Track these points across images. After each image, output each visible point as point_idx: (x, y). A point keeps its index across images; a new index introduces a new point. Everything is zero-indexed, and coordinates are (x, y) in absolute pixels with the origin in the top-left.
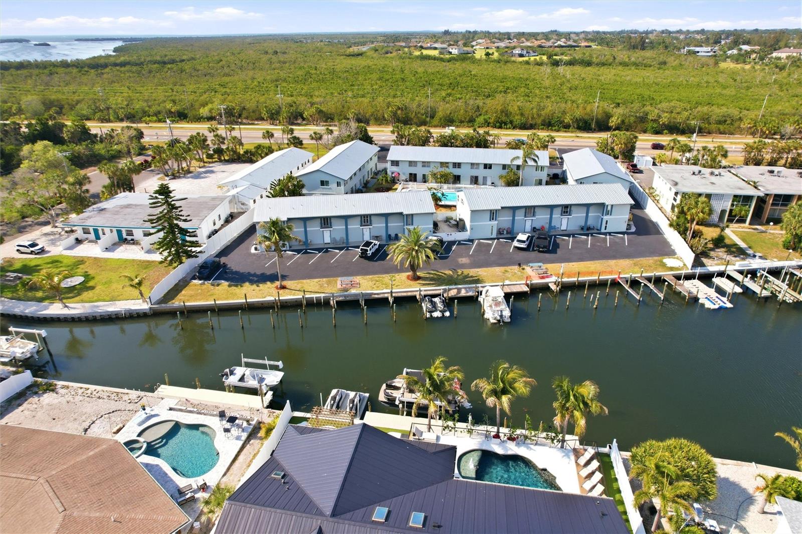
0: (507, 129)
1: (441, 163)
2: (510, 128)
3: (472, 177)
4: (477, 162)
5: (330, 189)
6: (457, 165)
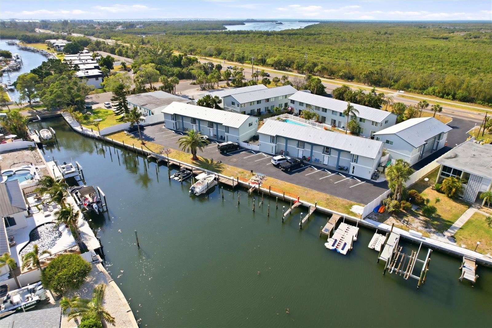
0: (447, 99)
1: (316, 107)
2: (450, 99)
3: (332, 120)
4: (336, 110)
5: (235, 107)
6: (325, 110)
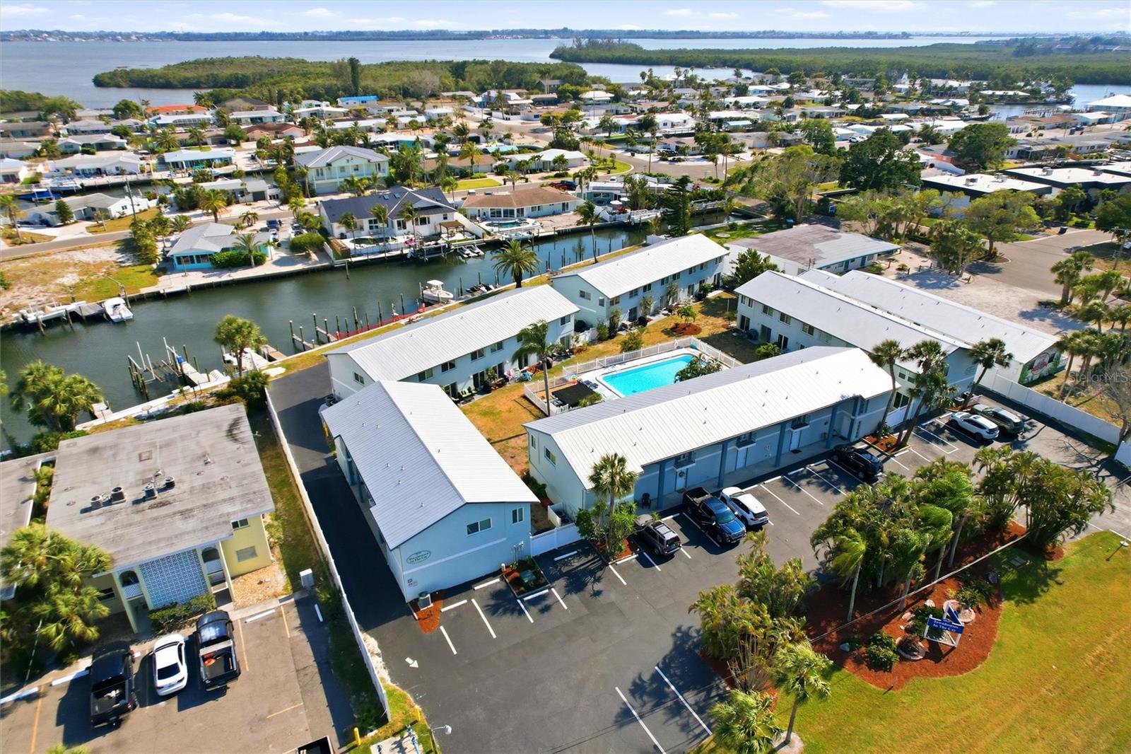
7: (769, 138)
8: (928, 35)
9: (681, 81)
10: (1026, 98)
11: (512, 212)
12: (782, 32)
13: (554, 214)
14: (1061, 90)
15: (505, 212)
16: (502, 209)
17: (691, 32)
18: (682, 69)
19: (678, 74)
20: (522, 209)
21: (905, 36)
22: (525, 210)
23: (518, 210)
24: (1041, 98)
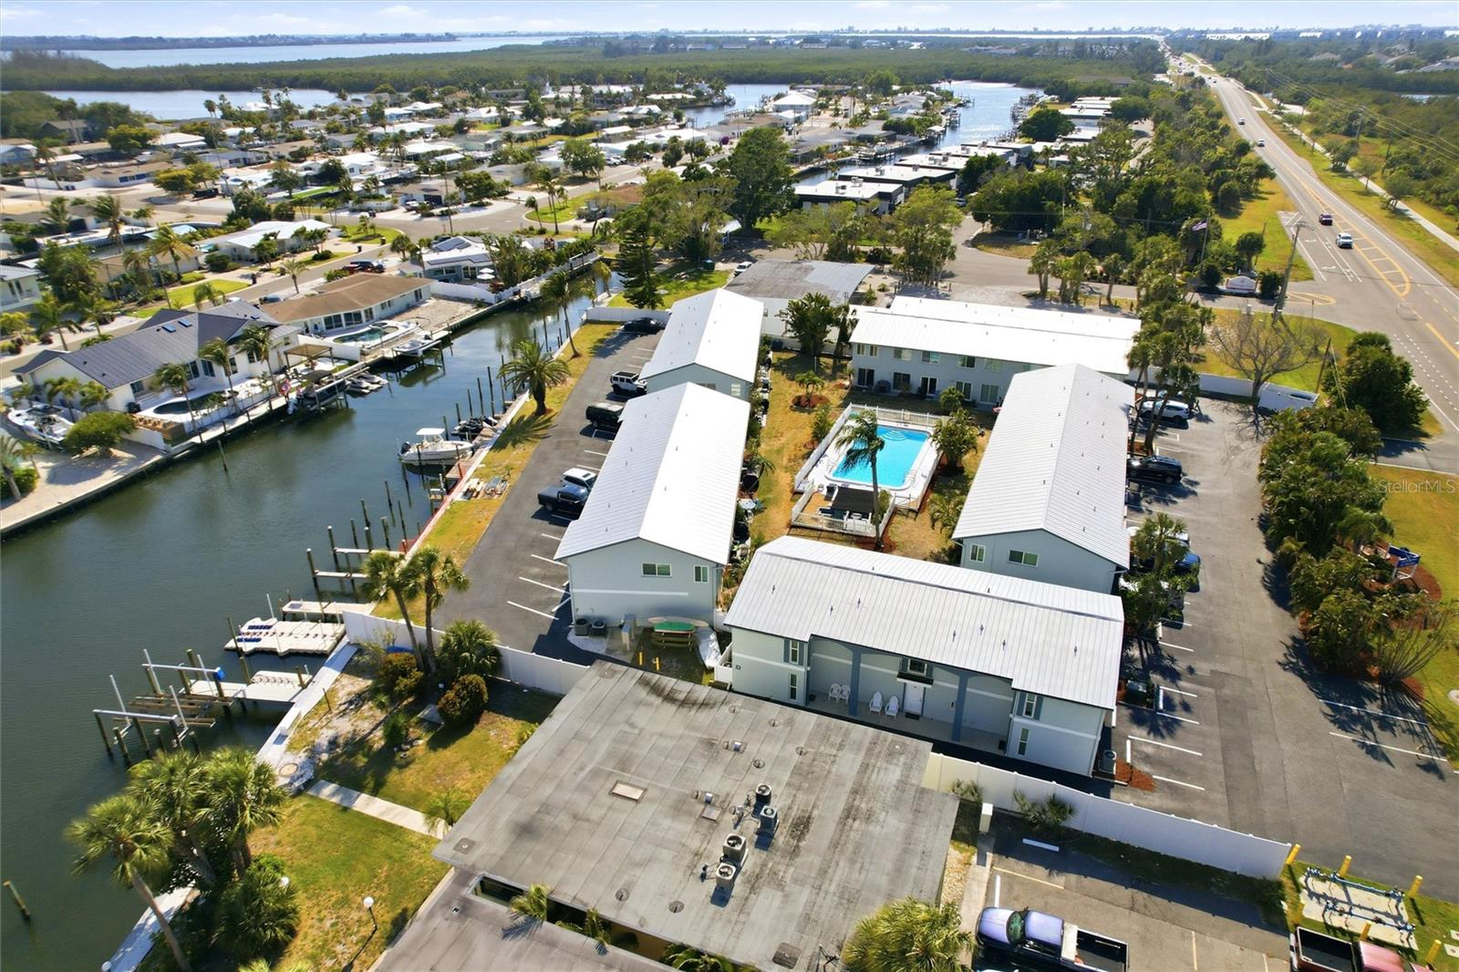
7: (526, 170)
8: (472, 36)
9: (275, 111)
10: (692, 101)
11: (358, 315)
12: (288, 37)
13: (409, 308)
14: (718, 89)
15: (348, 316)
16: (342, 313)
17: (150, 40)
18: (273, 93)
19: (268, 101)
20: (370, 309)
21: (450, 37)
22: (374, 311)
23: (366, 311)
24: (706, 100)
